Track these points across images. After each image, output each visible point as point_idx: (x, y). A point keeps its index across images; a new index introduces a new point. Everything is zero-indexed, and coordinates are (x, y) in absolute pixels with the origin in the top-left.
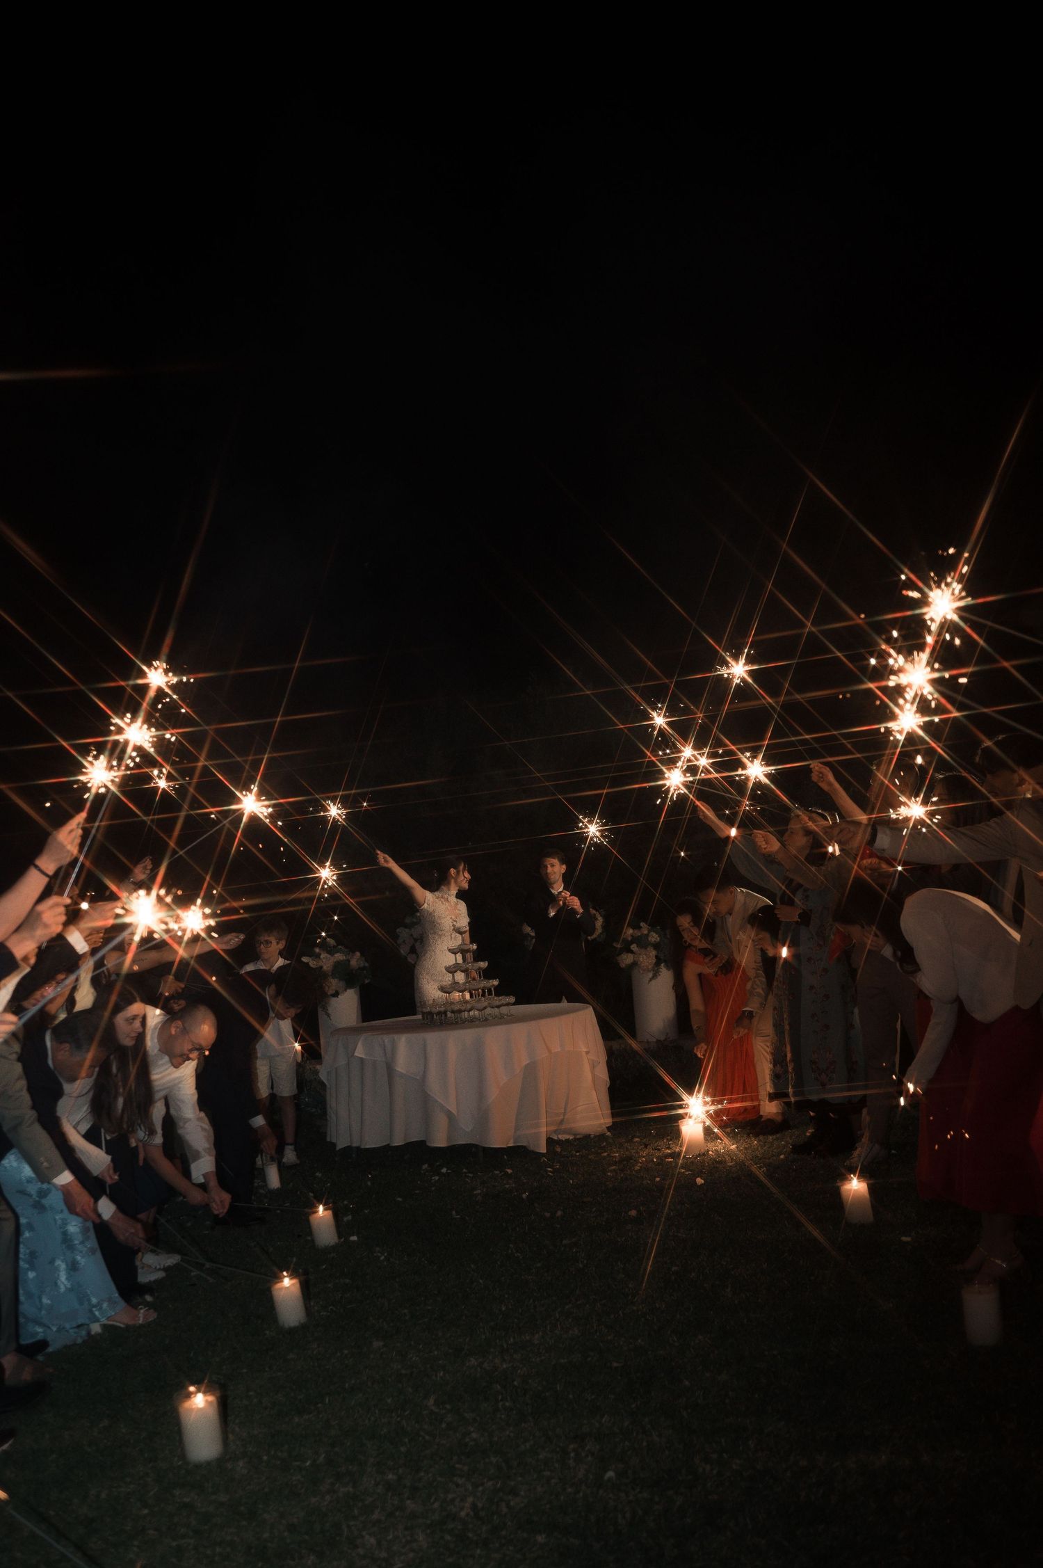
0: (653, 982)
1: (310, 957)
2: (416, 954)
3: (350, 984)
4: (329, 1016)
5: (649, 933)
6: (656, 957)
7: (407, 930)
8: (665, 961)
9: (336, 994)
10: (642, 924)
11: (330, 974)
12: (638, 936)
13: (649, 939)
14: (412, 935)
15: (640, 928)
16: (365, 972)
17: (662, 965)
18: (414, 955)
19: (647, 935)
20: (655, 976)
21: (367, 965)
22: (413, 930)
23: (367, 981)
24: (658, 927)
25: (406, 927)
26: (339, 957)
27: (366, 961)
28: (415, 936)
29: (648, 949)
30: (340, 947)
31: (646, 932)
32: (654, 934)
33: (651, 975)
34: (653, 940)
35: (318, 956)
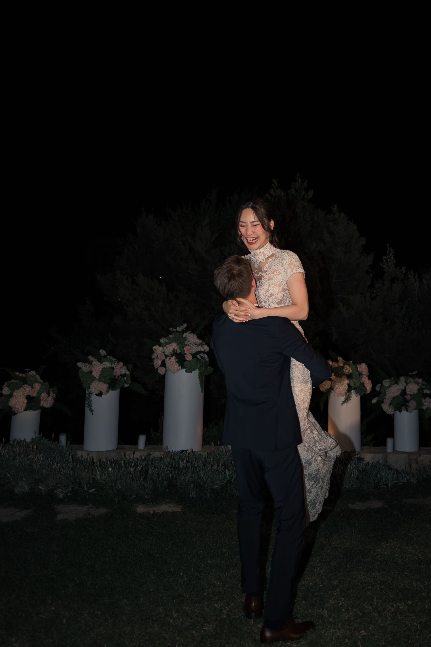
0: (345, 404)
1: (85, 363)
2: (165, 367)
3: (112, 386)
4: (92, 411)
5: (344, 365)
6: (349, 385)
7: (161, 348)
8: (355, 389)
9: (100, 394)
10: (339, 358)
11: (97, 378)
12: (336, 368)
13: (344, 371)
14: (164, 353)
15: (337, 361)
16: (125, 378)
17: (353, 391)
18: (164, 369)
19: (343, 367)
20: (347, 400)
21: (128, 373)
22: (165, 348)
23: (126, 386)
24: (351, 362)
25: (160, 346)
26: (107, 364)
27: (128, 369)
28: (166, 353)
29: (343, 378)
30: (109, 357)
31: (342, 365)
32: (348, 367)
33: (343, 398)
34: (347, 371)
35: (90, 363)
